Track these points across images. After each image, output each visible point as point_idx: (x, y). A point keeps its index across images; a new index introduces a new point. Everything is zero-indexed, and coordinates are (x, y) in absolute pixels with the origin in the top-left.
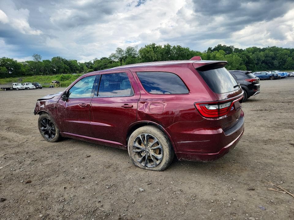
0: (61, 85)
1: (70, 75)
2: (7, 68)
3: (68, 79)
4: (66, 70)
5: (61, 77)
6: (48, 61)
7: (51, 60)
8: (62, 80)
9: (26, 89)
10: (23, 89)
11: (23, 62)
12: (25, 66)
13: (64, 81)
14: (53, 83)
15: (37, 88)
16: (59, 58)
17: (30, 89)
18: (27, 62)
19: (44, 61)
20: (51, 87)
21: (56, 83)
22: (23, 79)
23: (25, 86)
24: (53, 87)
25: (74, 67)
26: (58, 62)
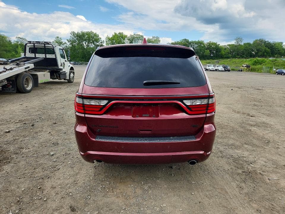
0: (251, 69)
1: (266, 59)
2: (210, 51)
3: (261, 64)
4: (265, 54)
5: (254, 61)
6: (249, 44)
7: (252, 43)
8: (254, 64)
9: (216, 70)
10: (214, 71)
11: (225, 46)
12: (225, 49)
13: (256, 65)
14: (243, 66)
15: (225, 71)
16: (261, 41)
17: (219, 71)
18: (229, 45)
19: (244, 44)
20: (239, 71)
21: (246, 67)
22: (220, 62)
23: (216, 68)
24: (241, 71)
25: (276, 50)
26: (259, 45)
